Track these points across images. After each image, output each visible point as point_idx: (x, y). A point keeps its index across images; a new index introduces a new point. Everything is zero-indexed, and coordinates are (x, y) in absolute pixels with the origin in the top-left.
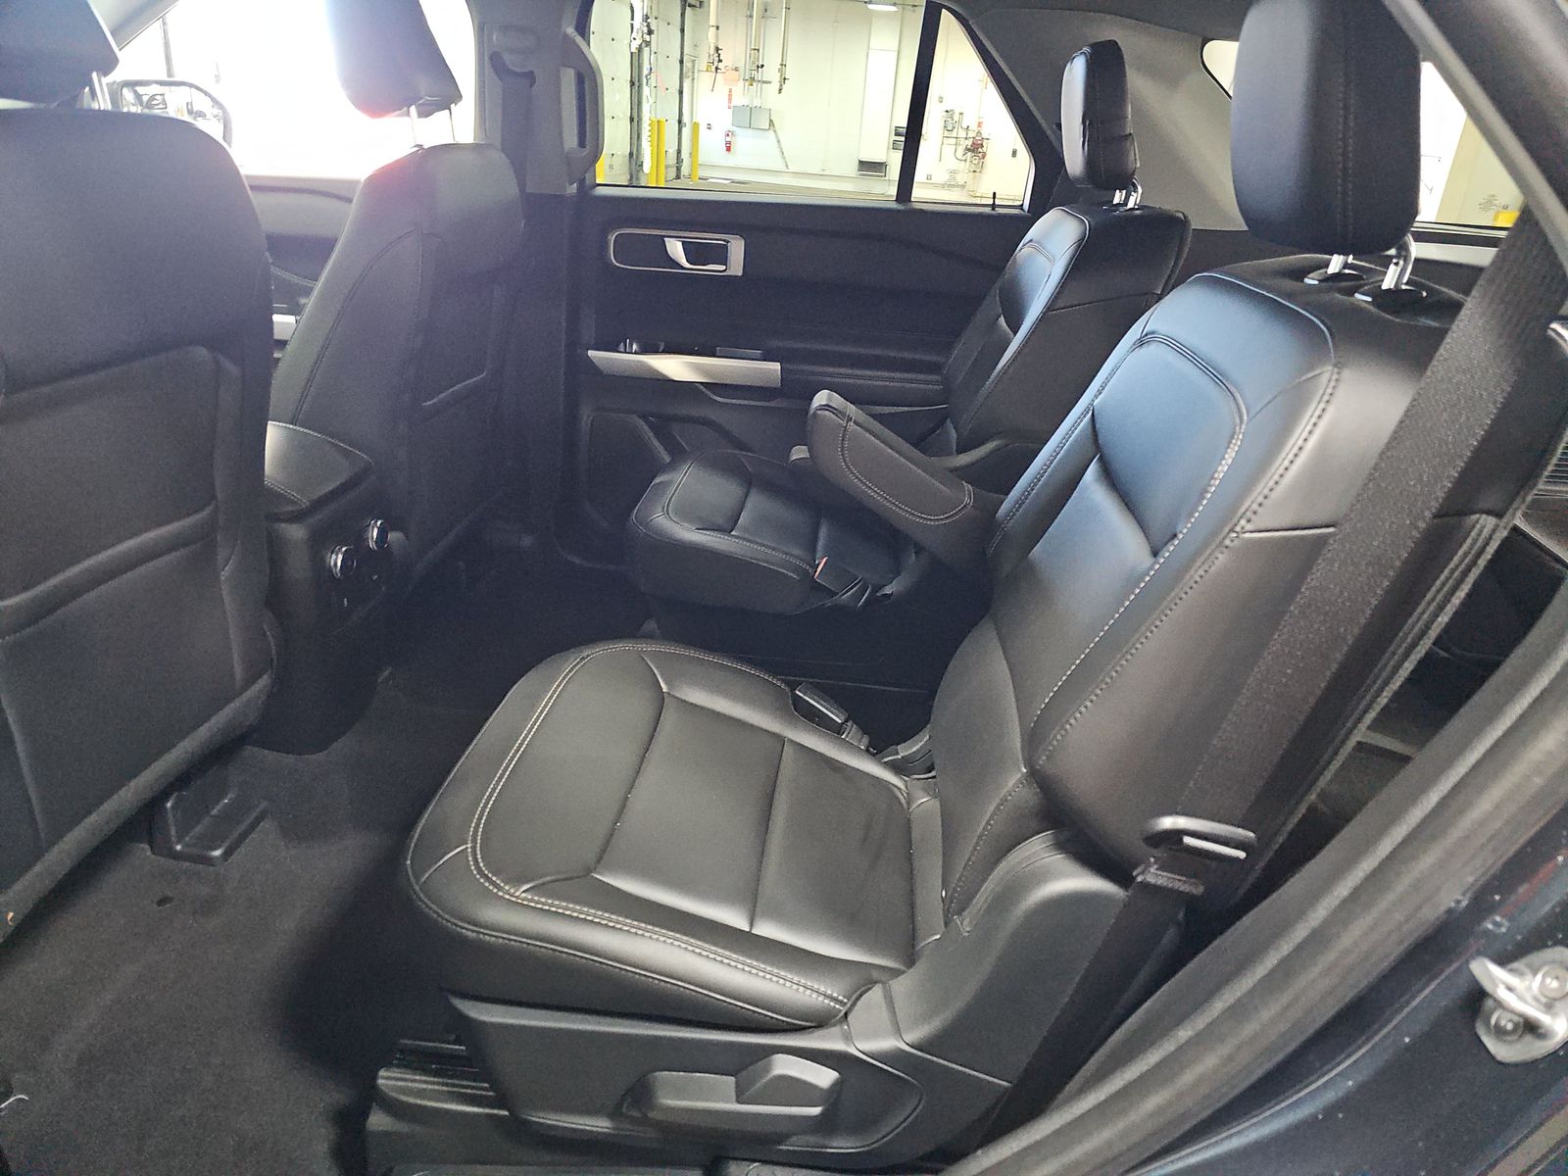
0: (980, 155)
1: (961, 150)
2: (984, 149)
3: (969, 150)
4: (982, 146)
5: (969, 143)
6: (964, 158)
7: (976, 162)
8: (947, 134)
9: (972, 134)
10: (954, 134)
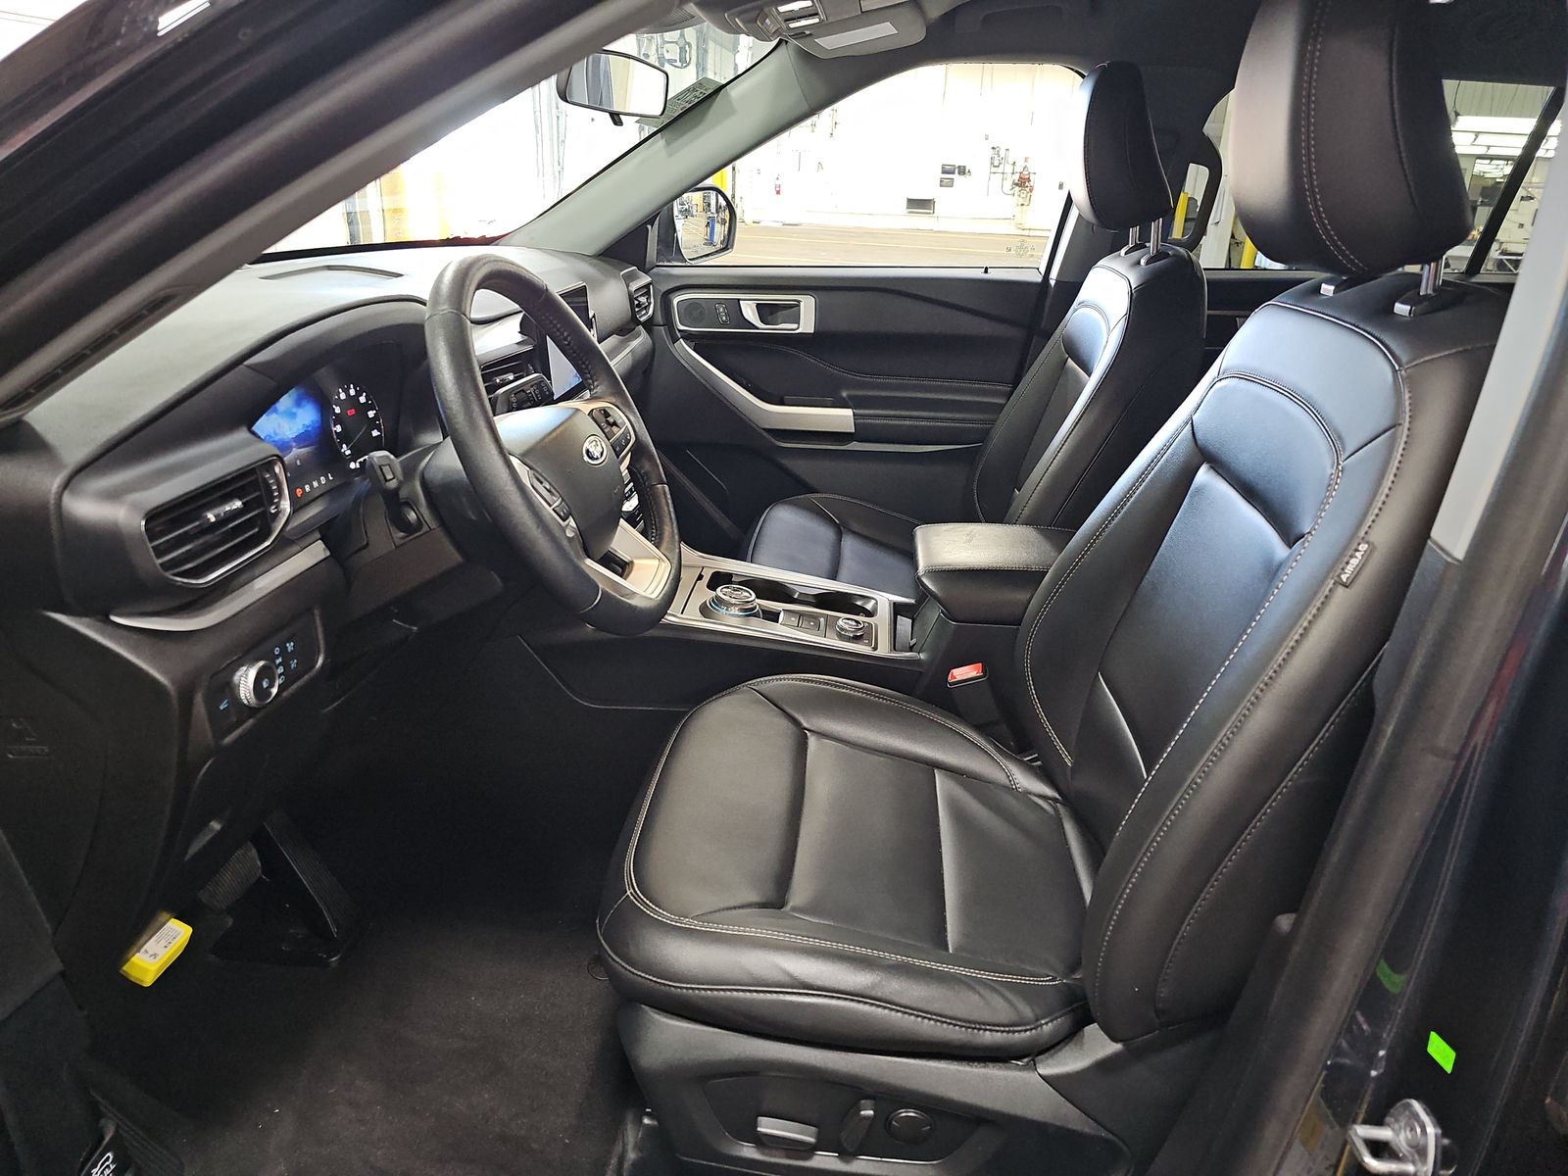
0: (1028, 189)
1: (1008, 184)
2: (1031, 183)
3: (1017, 185)
4: (1029, 181)
5: (1016, 177)
6: (1012, 192)
7: (1022, 195)
8: (994, 170)
9: (1018, 169)
10: (1000, 170)
